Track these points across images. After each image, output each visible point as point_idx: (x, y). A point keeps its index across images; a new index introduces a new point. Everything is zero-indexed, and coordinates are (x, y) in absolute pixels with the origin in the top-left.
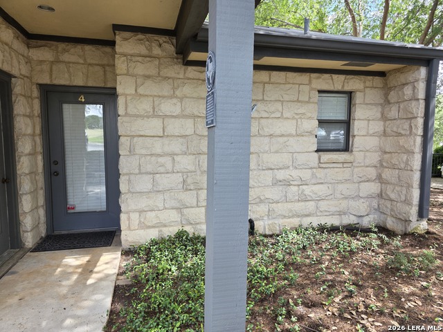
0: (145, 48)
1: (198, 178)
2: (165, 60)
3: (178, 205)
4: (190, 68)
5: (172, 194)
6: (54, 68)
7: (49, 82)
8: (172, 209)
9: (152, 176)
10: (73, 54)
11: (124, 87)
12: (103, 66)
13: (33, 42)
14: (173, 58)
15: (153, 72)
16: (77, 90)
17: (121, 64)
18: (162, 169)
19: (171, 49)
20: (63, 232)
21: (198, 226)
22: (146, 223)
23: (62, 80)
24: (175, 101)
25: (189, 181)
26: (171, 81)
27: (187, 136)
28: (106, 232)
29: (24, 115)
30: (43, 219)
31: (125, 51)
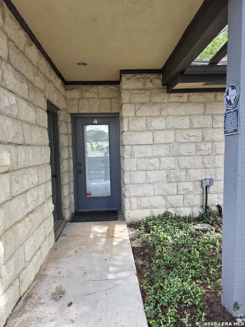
0: (141, 84)
1: (178, 173)
2: (154, 91)
3: (163, 193)
4: (172, 95)
5: (159, 185)
6: (80, 102)
7: (77, 112)
8: (160, 195)
9: (145, 172)
10: (92, 92)
11: (127, 112)
12: (110, 98)
13: (68, 86)
14: (160, 89)
15: (146, 100)
16: (93, 116)
17: (125, 97)
18: (152, 168)
19: (158, 82)
20: (85, 210)
21: (178, 209)
22: (142, 205)
23: (85, 109)
24: (161, 119)
25: (172, 176)
26: (158, 105)
27: (169, 143)
28: (111, 211)
29: (65, 134)
30: (73, 201)
31: (128, 87)
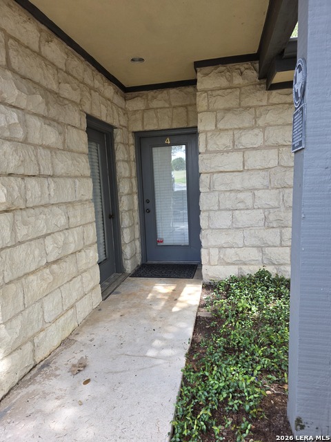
0: (225, 80)
1: (282, 214)
2: (246, 88)
3: (259, 243)
4: (274, 92)
5: (252, 231)
6: (145, 115)
7: (141, 130)
8: (253, 247)
9: (231, 212)
10: (160, 100)
11: (205, 124)
12: (186, 107)
13: (129, 95)
14: (256, 85)
15: (234, 103)
16: (163, 133)
17: (202, 102)
18: (241, 206)
19: (253, 75)
20: (155, 262)
21: (282, 268)
22: (225, 259)
23: (151, 126)
24: (256, 131)
25: (271, 217)
26: (252, 110)
27: (270, 168)
28: (189, 265)
29: (123, 161)
30: (139, 250)
31: (206, 87)
